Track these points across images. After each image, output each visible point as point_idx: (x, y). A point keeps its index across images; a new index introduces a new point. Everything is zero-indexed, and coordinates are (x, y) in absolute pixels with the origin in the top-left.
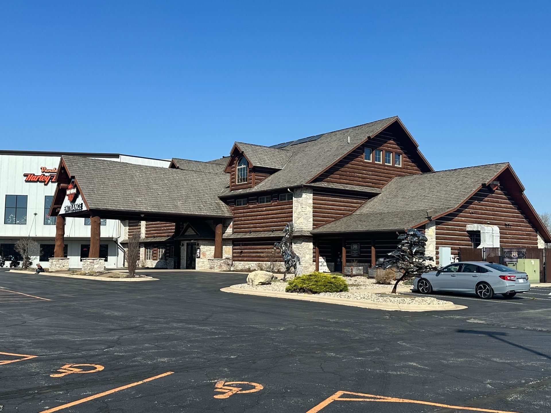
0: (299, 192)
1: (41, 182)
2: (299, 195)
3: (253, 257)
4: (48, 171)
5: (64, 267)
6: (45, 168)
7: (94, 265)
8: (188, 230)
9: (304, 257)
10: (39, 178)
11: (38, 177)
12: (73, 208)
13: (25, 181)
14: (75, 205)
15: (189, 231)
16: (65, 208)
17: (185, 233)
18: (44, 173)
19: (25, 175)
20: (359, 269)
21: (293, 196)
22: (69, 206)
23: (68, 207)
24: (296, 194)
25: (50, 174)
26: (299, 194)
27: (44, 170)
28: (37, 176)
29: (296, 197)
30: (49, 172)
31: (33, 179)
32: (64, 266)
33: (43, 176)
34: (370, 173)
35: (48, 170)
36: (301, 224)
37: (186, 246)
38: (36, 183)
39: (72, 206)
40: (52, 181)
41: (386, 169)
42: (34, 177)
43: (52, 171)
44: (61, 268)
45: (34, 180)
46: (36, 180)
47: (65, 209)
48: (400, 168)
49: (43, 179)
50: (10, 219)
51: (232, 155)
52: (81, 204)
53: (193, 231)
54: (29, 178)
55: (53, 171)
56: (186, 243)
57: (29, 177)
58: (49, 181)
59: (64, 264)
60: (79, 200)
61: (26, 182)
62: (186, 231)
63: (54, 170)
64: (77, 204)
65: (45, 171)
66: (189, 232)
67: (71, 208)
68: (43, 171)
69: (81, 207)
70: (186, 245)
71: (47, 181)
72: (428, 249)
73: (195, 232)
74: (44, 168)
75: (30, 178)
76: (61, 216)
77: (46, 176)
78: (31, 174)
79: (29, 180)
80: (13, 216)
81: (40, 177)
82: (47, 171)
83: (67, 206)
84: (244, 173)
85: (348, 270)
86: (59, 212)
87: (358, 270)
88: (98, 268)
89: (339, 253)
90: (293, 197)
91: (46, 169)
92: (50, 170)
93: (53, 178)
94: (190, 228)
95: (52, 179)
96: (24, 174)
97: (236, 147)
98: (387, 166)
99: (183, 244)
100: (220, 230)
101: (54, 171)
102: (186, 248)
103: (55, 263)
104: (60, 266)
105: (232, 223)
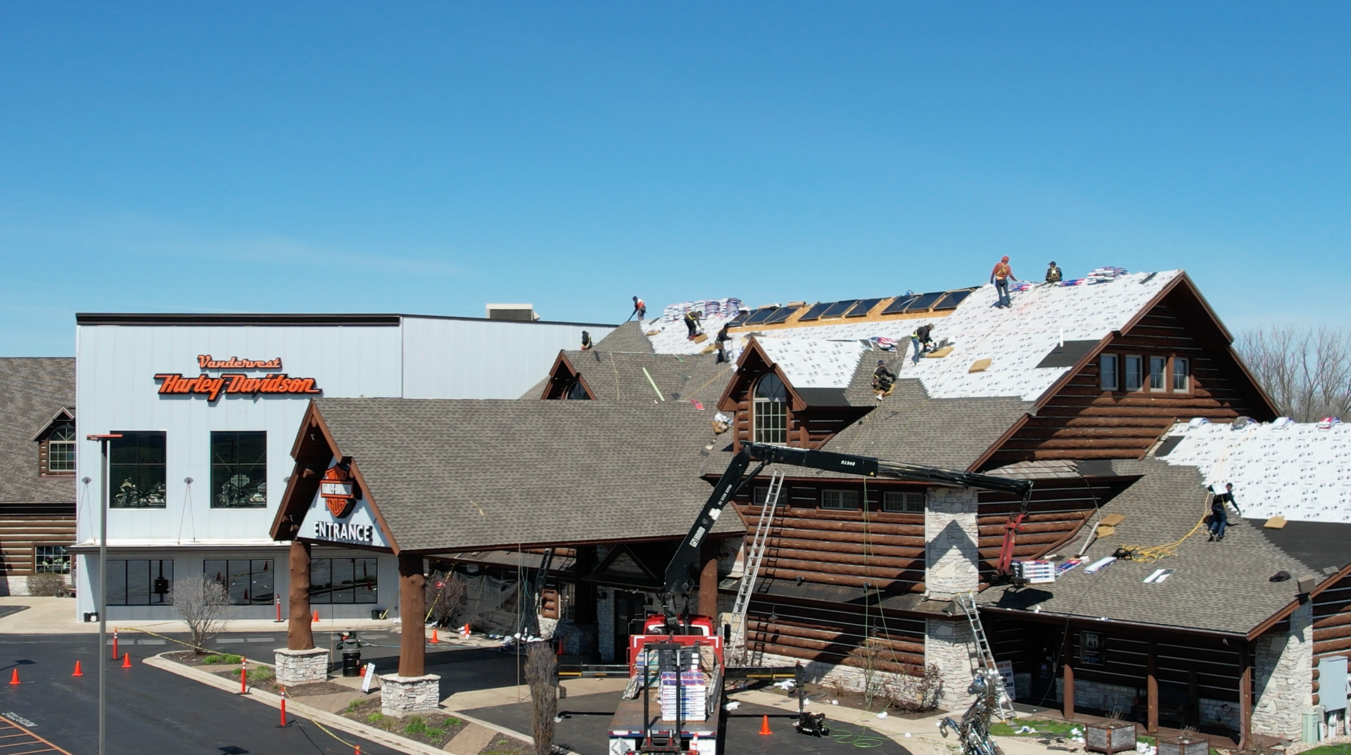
0: (944, 495)
1: (199, 394)
2: (941, 502)
3: (808, 648)
4: (216, 365)
5: (315, 676)
6: (208, 358)
7: (415, 696)
8: (620, 558)
9: (958, 669)
10: (194, 385)
11: (192, 382)
12: (342, 534)
13: (159, 393)
14: (350, 526)
15: (622, 561)
16: (318, 525)
17: (610, 564)
18: (207, 372)
19: (159, 378)
20: (1127, 734)
21: (926, 502)
22: (330, 525)
23: (327, 527)
24: (934, 499)
25: (223, 374)
26: (943, 500)
27: (205, 362)
28: (190, 379)
29: (935, 507)
30: (219, 369)
31: (179, 388)
32: (315, 673)
33: (205, 379)
34: (1116, 421)
35: (217, 362)
36: (950, 580)
37: (613, 600)
38: (188, 401)
39: (341, 526)
40: (228, 391)
41: (1154, 403)
42: (182, 382)
43: (227, 364)
44: (309, 677)
45: (181, 390)
46: (187, 390)
47: (317, 528)
48: (1186, 397)
49: (206, 388)
50: (121, 492)
51: (742, 368)
52: (368, 528)
53: (634, 564)
54: (169, 385)
55: (229, 364)
56: (613, 592)
57: (167, 382)
58: (220, 391)
59: (314, 667)
60: (361, 518)
61: (161, 399)
62: (613, 561)
63: (232, 363)
64: (357, 526)
65: (209, 366)
66: (623, 565)
67: (336, 531)
68: (203, 366)
69: (368, 536)
70: (613, 595)
71: (215, 391)
72: (1297, 670)
73: (640, 566)
74: (205, 357)
75: (171, 387)
76: (300, 542)
77: (213, 379)
78: (174, 375)
79: (169, 390)
80: (130, 485)
81: (195, 381)
82: (213, 366)
83: (323, 523)
84: (775, 420)
85: (1100, 737)
86: (296, 531)
87: (1123, 736)
88: (425, 702)
89: (1045, 649)
90: (926, 509)
91: (211, 360)
92: (221, 362)
93: (230, 385)
94: (625, 554)
95: (228, 386)
96: (156, 375)
97: (753, 348)
98: (1157, 396)
99: (606, 593)
100: (712, 568)
101: (231, 366)
102: (613, 604)
103: (295, 667)
104: (306, 673)
105: (742, 547)
